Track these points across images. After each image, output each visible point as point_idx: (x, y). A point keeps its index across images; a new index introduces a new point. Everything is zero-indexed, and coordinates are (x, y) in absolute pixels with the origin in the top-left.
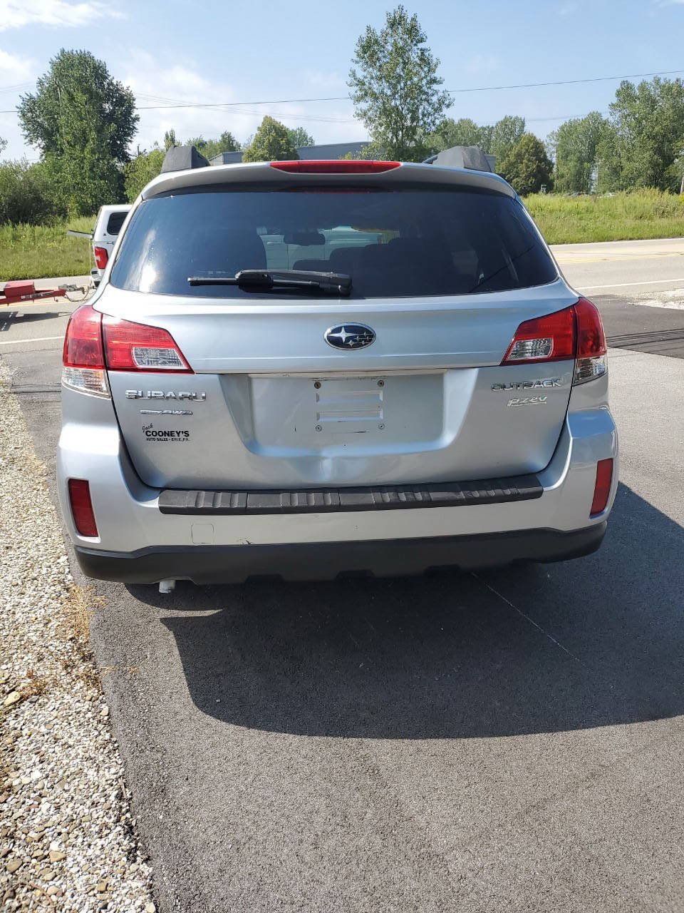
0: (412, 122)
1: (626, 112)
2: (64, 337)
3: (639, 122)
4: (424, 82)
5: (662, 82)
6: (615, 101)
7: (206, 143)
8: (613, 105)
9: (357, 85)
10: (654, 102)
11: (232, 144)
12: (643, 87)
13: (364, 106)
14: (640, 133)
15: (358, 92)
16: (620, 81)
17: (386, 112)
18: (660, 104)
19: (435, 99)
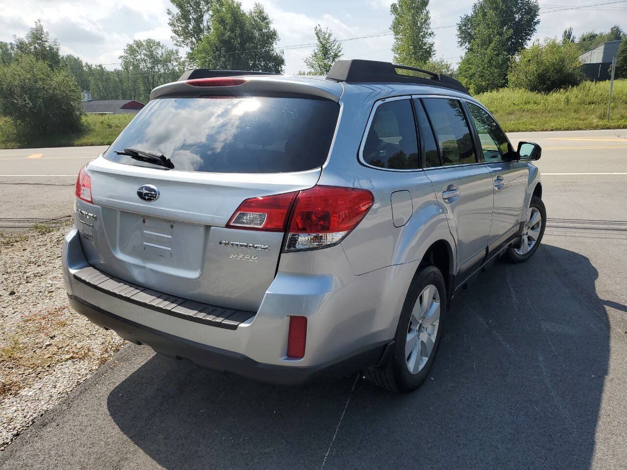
2: (77, 176)
7: (597, 35)
11: (619, 34)
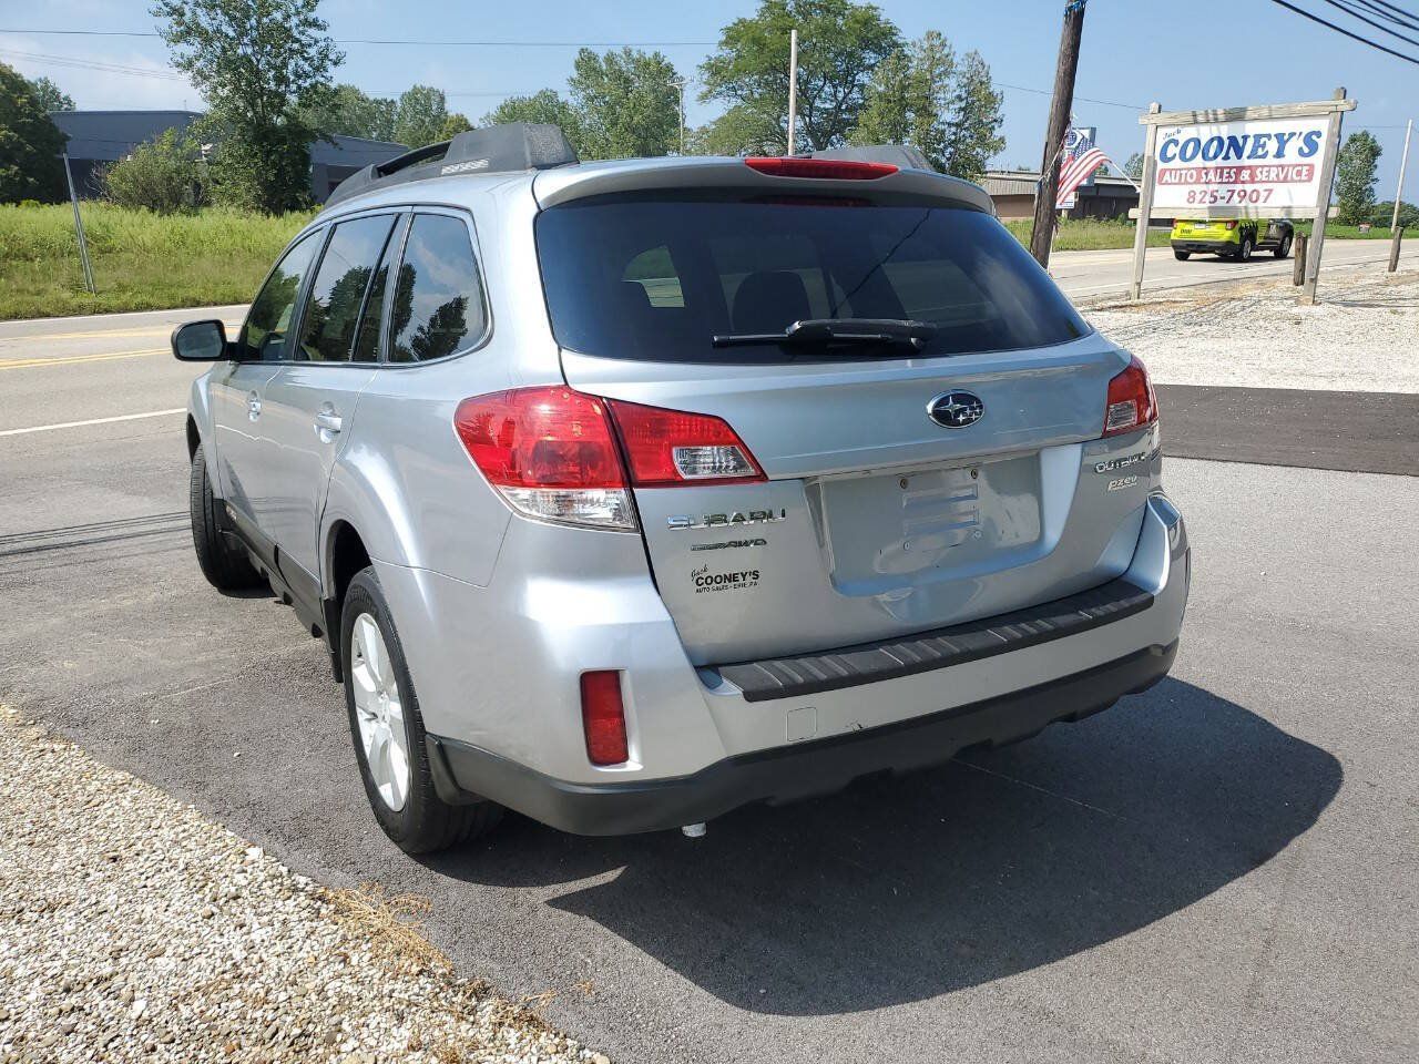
0: (278, 85)
1: (593, 92)
3: (611, 107)
4: (294, 21)
5: (635, 55)
6: (575, 75)
8: (572, 80)
9: (171, 15)
10: (627, 80)
12: (610, 59)
13: (188, 50)
14: (614, 124)
15: (175, 27)
16: (578, 49)
17: (228, 64)
18: (637, 85)
19: (312, 52)
